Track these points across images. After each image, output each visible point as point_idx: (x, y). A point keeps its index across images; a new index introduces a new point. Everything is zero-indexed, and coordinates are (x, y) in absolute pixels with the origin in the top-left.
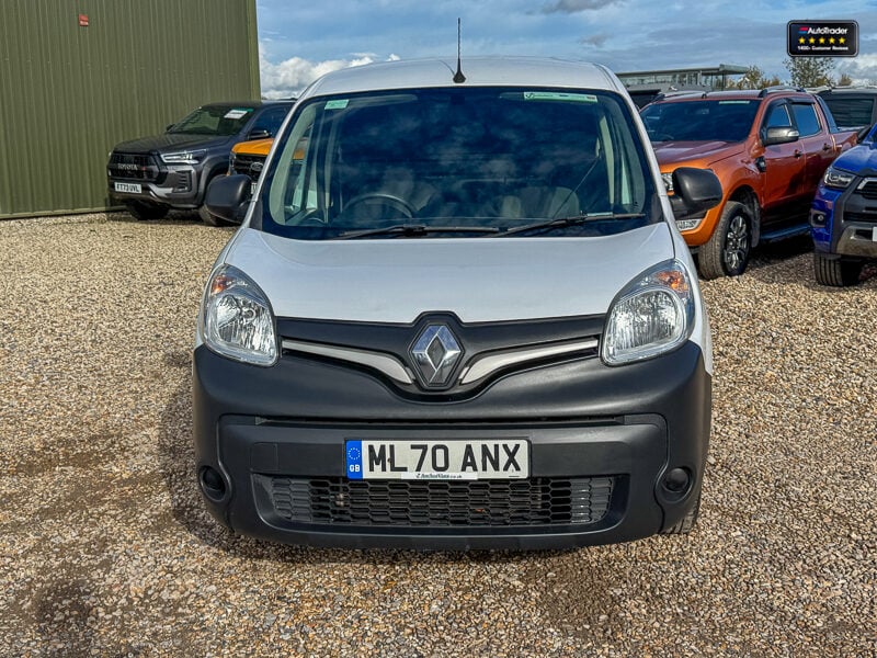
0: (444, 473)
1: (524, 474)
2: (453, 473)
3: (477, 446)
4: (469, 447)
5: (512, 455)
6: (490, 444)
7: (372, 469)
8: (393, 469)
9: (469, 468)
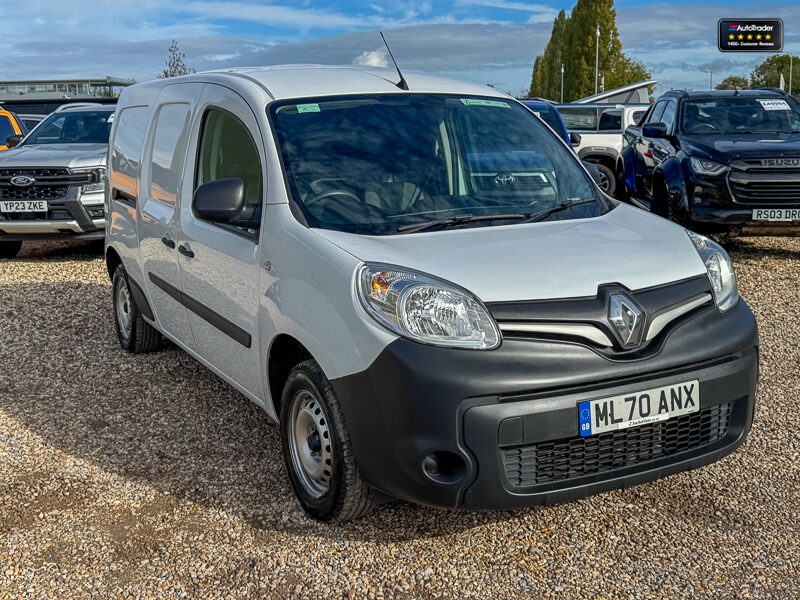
0: (647, 418)
1: (696, 408)
2: (653, 418)
3: (667, 390)
4: (663, 392)
5: (689, 394)
6: (676, 387)
7: (598, 425)
8: (613, 422)
9: (663, 410)
